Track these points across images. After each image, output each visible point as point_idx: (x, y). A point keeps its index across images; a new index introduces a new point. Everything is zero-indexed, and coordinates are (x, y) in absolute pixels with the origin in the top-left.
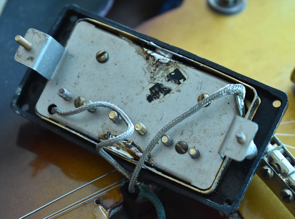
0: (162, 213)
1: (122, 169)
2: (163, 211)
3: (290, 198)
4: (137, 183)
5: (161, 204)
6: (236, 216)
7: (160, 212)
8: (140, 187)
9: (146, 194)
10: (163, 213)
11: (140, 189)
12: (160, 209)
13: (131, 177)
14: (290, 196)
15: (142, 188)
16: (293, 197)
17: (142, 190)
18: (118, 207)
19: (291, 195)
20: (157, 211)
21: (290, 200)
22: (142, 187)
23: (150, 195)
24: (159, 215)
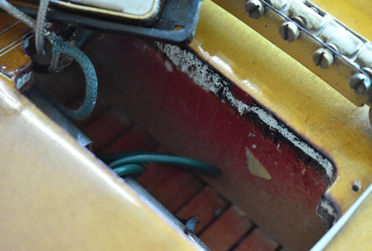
0: (89, 68)
1: (20, 14)
2: (91, 66)
3: (260, 9)
4: (46, 32)
5: (86, 56)
6: (191, 60)
7: (86, 68)
8: (52, 41)
9: (62, 49)
10: (91, 68)
11: (52, 43)
12: (85, 63)
13: (35, 24)
14: (258, 6)
15: (55, 41)
16: (263, 7)
17: (55, 43)
18: (26, 74)
19: (260, 5)
20: (82, 67)
21: (260, 11)
22: (55, 39)
23: (69, 47)
24: (85, 72)
